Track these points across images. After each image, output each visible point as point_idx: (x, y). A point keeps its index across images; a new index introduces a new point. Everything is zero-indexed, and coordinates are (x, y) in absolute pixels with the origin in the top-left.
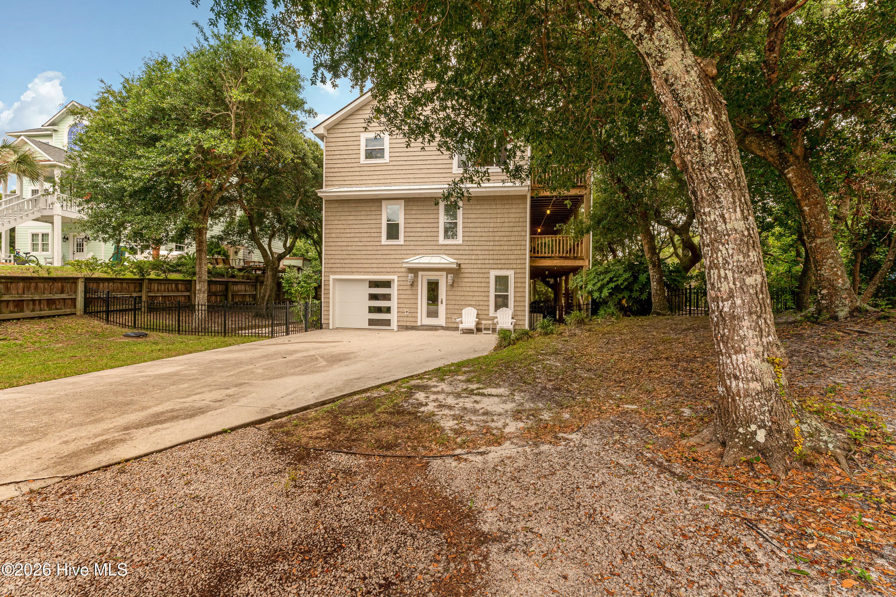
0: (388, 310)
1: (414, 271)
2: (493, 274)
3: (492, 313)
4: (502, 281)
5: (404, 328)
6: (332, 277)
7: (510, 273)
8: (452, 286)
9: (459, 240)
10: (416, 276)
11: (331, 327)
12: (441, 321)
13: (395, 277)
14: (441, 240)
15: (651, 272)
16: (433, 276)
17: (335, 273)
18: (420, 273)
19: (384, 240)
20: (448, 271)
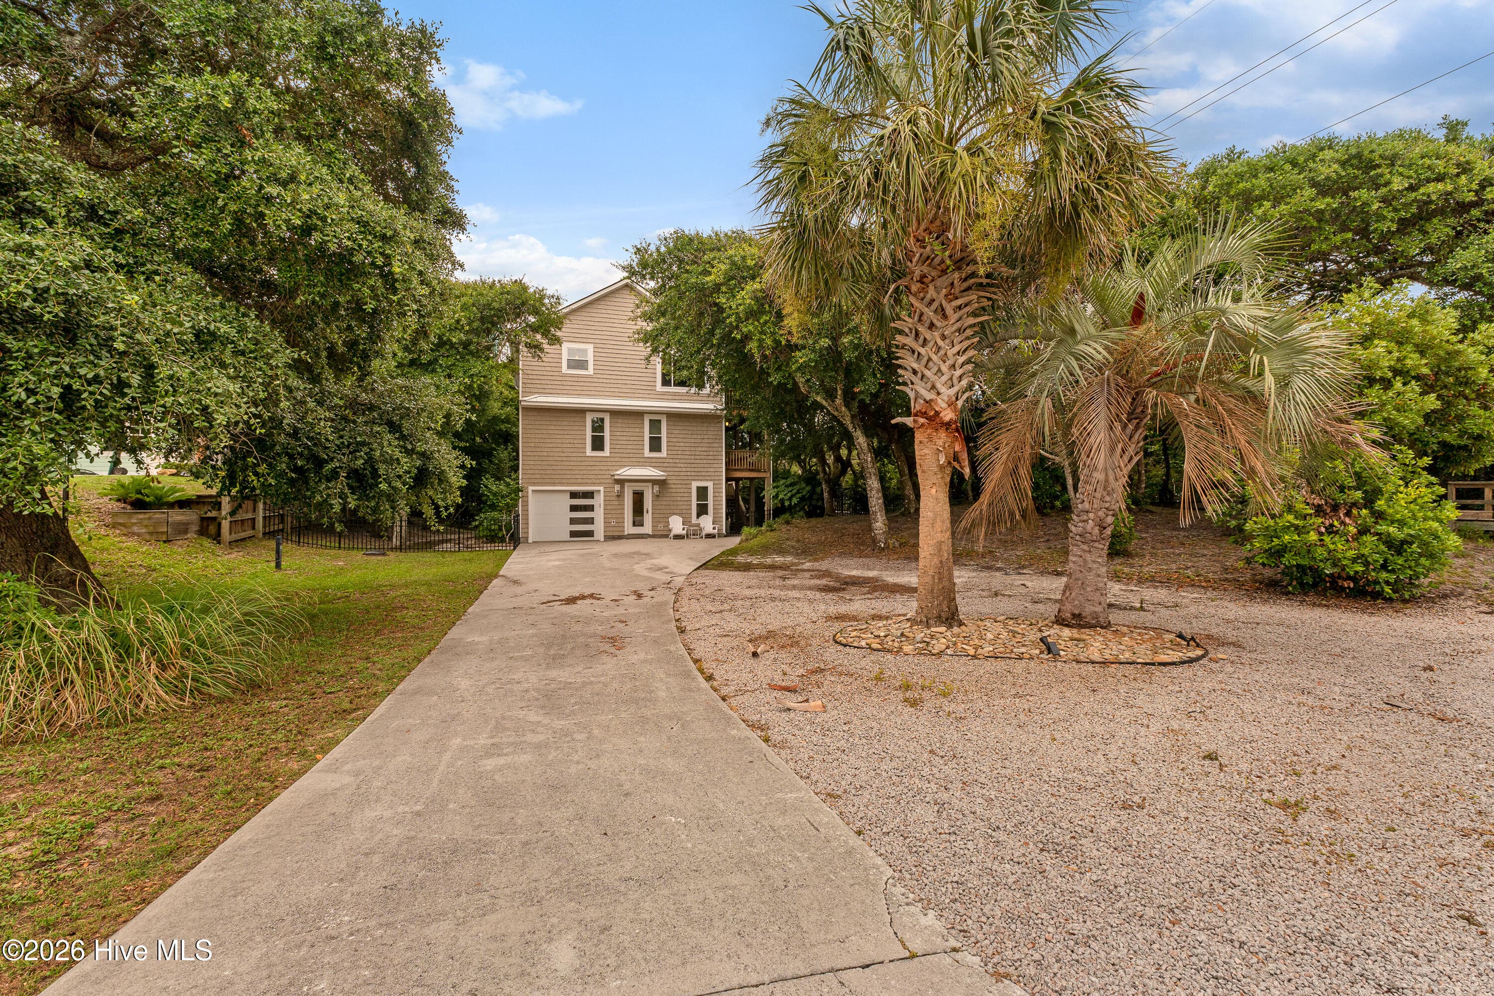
0: (591, 521)
1: (621, 482)
2: (695, 485)
3: (694, 520)
4: (702, 493)
5: (609, 538)
6: (531, 488)
7: (710, 485)
8: (656, 497)
9: (664, 453)
10: (622, 487)
11: (530, 541)
12: (647, 529)
13: (601, 488)
14: (647, 453)
15: (824, 486)
16: (638, 487)
17: (534, 484)
18: (626, 484)
19: (589, 452)
20: (654, 482)
